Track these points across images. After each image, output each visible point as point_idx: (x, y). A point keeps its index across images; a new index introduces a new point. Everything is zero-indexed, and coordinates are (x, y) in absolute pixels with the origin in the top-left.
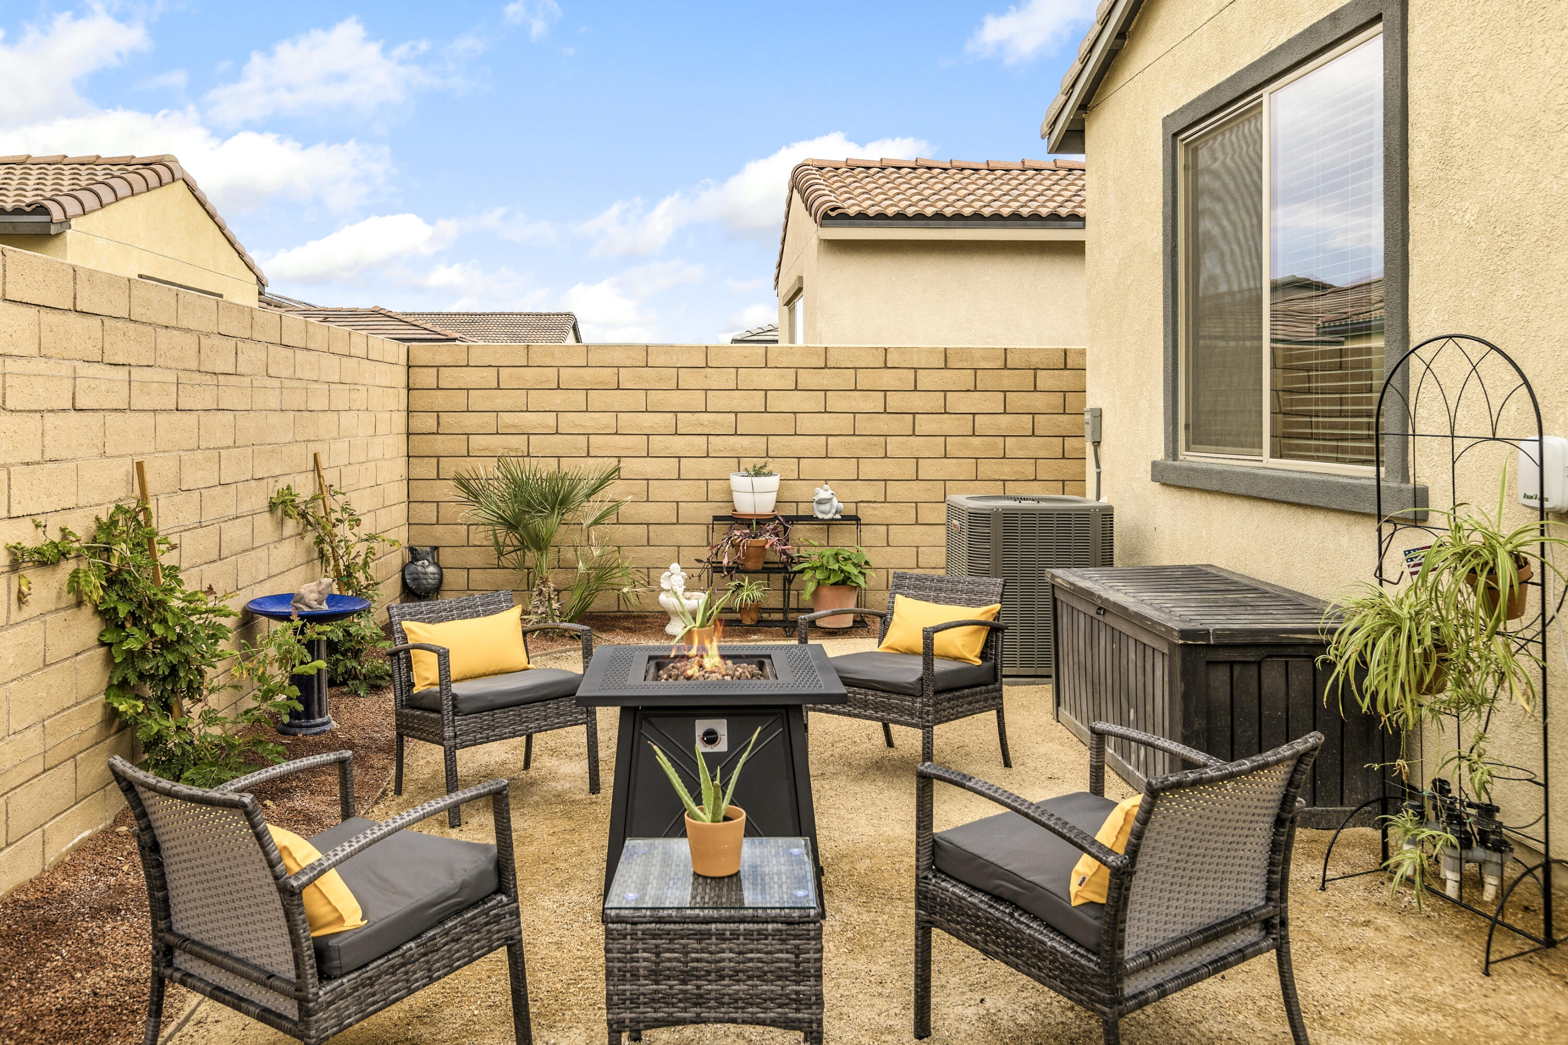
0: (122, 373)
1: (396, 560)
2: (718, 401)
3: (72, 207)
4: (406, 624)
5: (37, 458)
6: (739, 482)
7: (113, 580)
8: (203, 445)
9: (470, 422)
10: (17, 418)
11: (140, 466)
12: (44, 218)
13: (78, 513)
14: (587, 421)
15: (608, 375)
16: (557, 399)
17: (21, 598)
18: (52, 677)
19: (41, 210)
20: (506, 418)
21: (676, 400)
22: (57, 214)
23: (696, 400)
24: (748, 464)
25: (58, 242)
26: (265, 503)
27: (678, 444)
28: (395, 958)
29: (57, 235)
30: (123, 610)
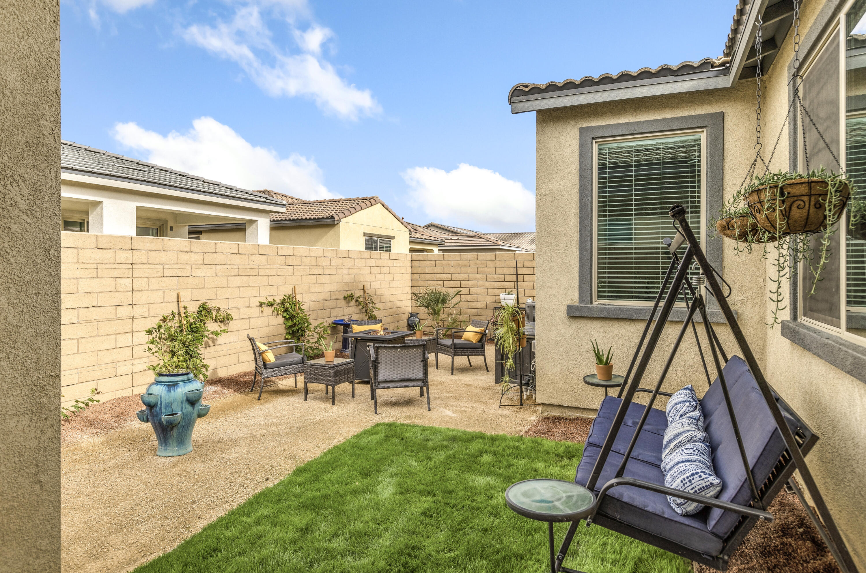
0: (291, 267)
1: (406, 317)
2: (499, 271)
3: (341, 215)
4: (352, 325)
5: (267, 285)
6: (502, 296)
7: (286, 310)
8: (318, 282)
9: (428, 276)
10: (262, 277)
11: (294, 287)
12: (333, 220)
13: (277, 297)
14: (461, 277)
15: (466, 262)
16: (452, 270)
17: (262, 312)
18: (270, 328)
19: (333, 217)
20: (438, 276)
21: (487, 270)
22: (337, 218)
23: (492, 270)
24: (507, 291)
25: (338, 225)
26: (342, 297)
27: (487, 284)
28: (279, 369)
29: (337, 224)
30: (288, 316)
